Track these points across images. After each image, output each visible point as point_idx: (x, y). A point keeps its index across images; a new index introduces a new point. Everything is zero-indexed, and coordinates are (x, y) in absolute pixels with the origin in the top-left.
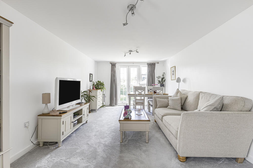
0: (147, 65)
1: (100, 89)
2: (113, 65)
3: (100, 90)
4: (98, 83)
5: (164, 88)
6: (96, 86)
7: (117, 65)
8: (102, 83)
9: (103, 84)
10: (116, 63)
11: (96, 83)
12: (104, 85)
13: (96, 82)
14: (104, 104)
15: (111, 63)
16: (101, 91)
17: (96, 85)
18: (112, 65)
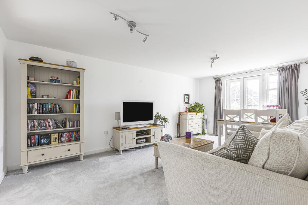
0: (277, 72)
2: (218, 80)
3: (195, 113)
7: (222, 80)
10: (221, 77)
14: (206, 132)
15: (215, 79)
16: (197, 114)
18: (216, 80)
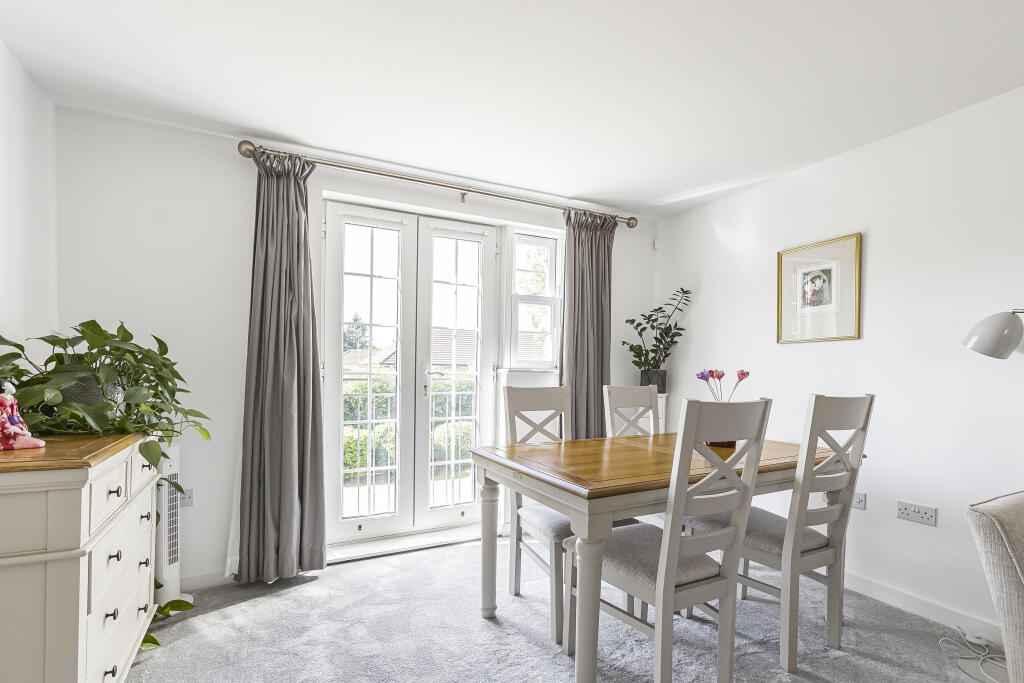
1: (120, 431)
2: (280, 178)
3: (128, 449)
4: (82, 348)
5: (661, 399)
6: (50, 395)
7: (319, 189)
8: (147, 355)
9: (169, 365)
10: (312, 165)
11: (49, 350)
12: (177, 375)
13: (53, 340)
14: (172, 593)
15: (258, 156)
17: (42, 380)
18: (266, 174)
